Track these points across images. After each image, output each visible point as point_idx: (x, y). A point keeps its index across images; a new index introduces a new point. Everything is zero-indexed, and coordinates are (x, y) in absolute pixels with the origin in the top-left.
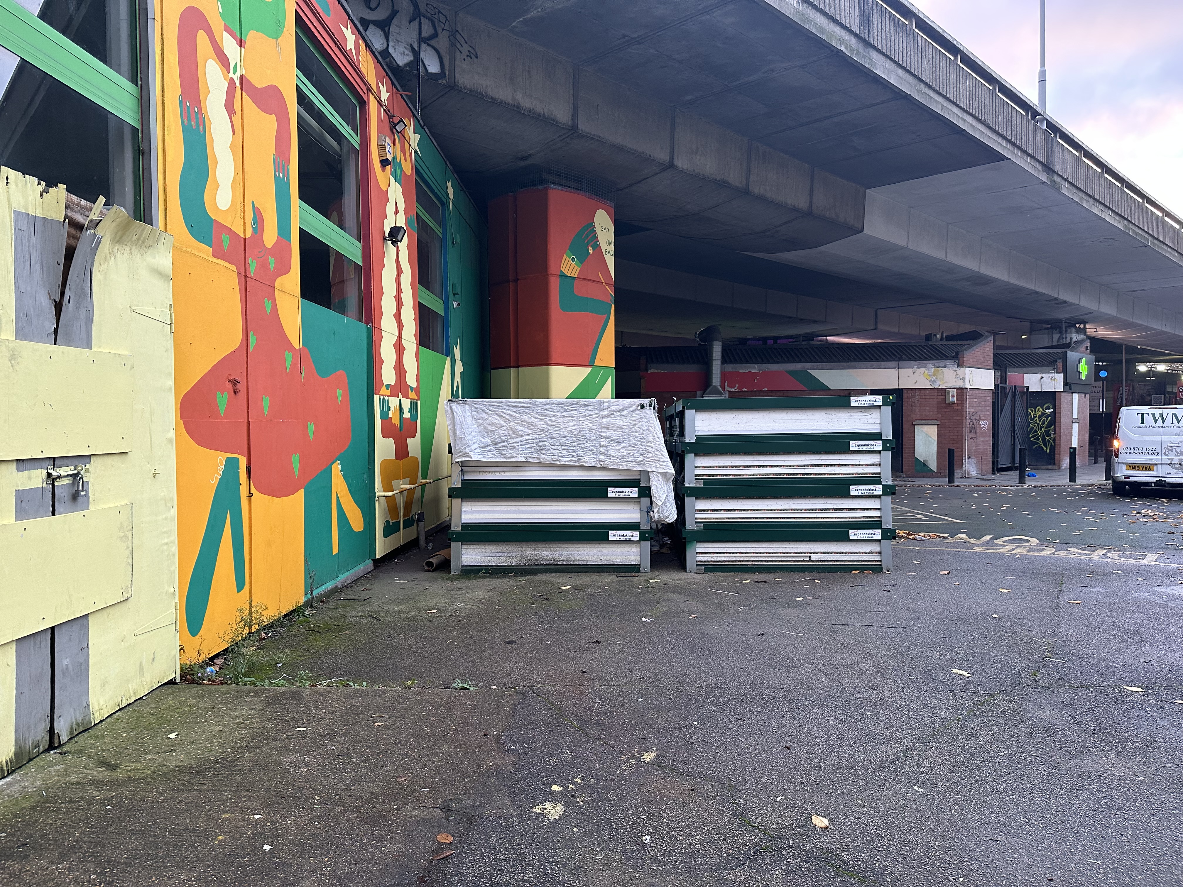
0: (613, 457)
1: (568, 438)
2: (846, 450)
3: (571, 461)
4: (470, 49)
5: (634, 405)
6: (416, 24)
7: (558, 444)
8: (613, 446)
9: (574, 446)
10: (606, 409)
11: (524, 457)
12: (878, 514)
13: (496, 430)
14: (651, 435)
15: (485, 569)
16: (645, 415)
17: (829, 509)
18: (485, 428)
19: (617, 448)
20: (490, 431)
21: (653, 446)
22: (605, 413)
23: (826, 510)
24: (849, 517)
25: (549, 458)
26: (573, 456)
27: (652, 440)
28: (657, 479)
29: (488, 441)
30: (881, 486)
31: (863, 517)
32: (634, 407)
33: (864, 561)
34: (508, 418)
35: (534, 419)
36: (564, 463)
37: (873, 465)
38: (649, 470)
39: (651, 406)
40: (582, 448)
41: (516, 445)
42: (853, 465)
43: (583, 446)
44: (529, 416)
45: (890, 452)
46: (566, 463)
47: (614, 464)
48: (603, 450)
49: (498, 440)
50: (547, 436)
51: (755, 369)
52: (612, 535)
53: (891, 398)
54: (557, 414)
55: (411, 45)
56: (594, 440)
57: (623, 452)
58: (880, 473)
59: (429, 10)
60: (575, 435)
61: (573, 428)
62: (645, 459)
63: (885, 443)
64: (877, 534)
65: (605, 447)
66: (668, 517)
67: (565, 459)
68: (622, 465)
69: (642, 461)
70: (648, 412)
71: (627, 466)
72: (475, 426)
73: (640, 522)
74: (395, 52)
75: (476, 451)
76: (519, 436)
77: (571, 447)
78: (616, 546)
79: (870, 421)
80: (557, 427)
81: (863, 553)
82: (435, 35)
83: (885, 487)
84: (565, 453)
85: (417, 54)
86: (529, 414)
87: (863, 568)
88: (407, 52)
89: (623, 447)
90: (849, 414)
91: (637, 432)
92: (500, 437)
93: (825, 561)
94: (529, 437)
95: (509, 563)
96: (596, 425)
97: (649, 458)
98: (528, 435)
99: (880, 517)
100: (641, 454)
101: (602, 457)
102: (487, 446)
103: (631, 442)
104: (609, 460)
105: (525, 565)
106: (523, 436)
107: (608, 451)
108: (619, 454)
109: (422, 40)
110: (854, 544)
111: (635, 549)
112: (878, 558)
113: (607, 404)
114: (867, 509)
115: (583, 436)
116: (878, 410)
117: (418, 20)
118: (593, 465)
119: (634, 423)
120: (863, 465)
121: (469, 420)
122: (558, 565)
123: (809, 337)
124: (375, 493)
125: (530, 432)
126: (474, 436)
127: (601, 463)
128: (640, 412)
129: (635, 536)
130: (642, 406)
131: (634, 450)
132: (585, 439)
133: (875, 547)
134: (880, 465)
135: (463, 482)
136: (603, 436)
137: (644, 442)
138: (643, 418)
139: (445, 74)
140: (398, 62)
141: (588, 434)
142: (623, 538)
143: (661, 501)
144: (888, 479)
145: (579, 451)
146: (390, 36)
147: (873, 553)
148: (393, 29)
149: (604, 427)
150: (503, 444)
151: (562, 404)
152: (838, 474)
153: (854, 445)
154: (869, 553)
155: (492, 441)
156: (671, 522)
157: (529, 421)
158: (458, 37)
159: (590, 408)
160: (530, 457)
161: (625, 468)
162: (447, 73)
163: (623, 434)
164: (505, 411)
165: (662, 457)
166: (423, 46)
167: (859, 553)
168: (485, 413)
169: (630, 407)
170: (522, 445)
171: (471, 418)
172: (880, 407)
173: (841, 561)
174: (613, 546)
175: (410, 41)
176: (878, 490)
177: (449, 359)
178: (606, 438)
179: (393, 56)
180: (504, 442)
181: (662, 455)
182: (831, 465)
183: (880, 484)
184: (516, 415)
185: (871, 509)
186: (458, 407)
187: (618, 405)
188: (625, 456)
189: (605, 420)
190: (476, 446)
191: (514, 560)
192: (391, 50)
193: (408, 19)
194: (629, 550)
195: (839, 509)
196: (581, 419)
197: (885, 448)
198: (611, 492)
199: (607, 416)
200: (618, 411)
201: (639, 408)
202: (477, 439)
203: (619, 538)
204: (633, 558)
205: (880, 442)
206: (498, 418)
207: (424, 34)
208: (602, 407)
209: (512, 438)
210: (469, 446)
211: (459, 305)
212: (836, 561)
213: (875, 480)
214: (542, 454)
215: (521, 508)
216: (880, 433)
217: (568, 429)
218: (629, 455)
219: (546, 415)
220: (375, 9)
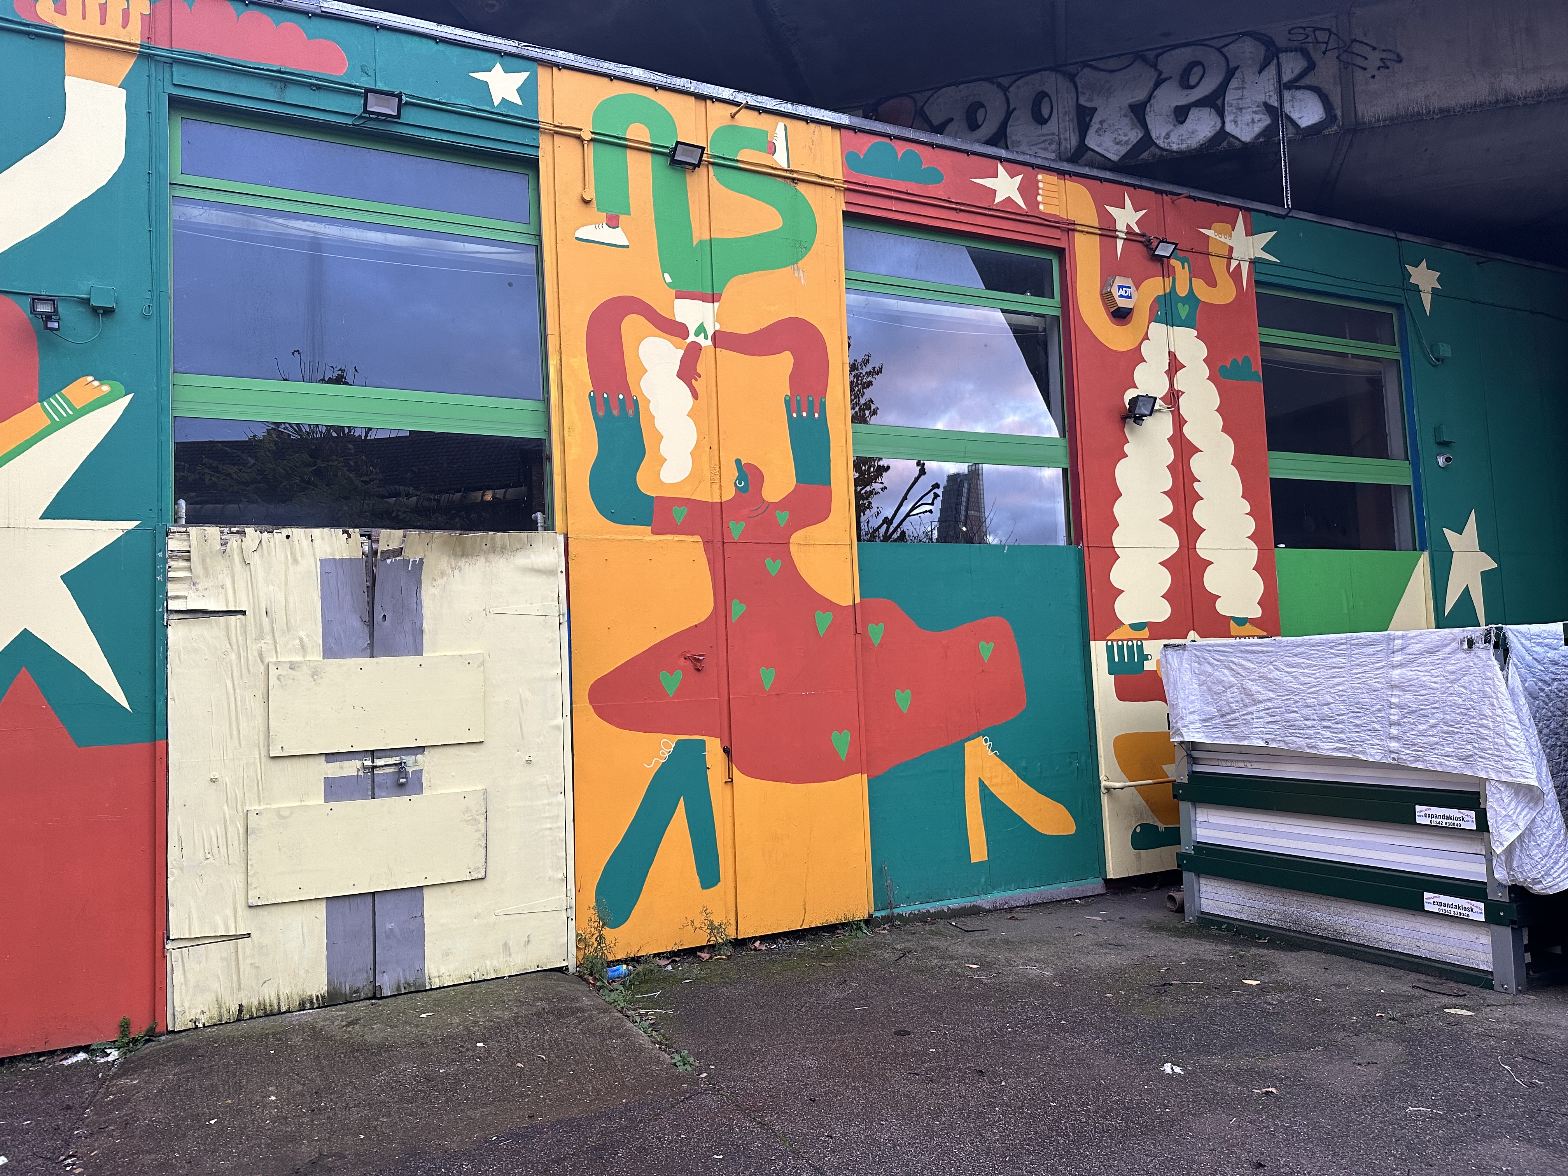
0: (1414, 745)
1: (1332, 706)
3: (1338, 749)
4: (1386, 54)
5: (1454, 640)
6: (1272, 69)
7: (1316, 717)
8: (1413, 724)
9: (1342, 722)
10: (1398, 651)
11: (1262, 739)
13: (1224, 692)
14: (1487, 702)
15: (1229, 924)
16: (1476, 660)
18: (1210, 689)
19: (1421, 727)
20: (1216, 693)
21: (1491, 725)
22: (1397, 658)
25: (1301, 742)
26: (1342, 740)
27: (1488, 712)
28: (1498, 796)
29: (1212, 710)
32: (1454, 645)
34: (1241, 671)
35: (1278, 673)
36: (1324, 753)
38: (1483, 775)
39: (1487, 641)
40: (1357, 725)
41: (1250, 716)
43: (1358, 722)
44: (1271, 667)
46: (1329, 753)
47: (1417, 759)
48: (1394, 731)
49: (1226, 709)
50: (1298, 702)
52: (1431, 901)
54: (1315, 663)
55: (1266, 104)
56: (1379, 710)
57: (1433, 736)
59: (1294, 37)
60: (1344, 701)
61: (1340, 688)
62: (1476, 751)
65: (1398, 724)
66: (1536, 881)
67: (1326, 746)
68: (1432, 762)
69: (1471, 756)
70: (1480, 653)
71: (1440, 764)
72: (1196, 686)
73: (1485, 883)
74: (1237, 126)
75: (1193, 726)
76: (1256, 702)
77: (1337, 723)
78: (1446, 924)
80: (1315, 686)
82: (1311, 66)
84: (1327, 733)
85: (1275, 113)
86: (1271, 663)
88: (1257, 117)
89: (1433, 727)
91: (1459, 695)
92: (1228, 704)
94: (1269, 704)
95: (1265, 921)
96: (1381, 683)
97: (1483, 750)
98: (1269, 700)
100: (1469, 743)
101: (1394, 745)
102: (1211, 719)
103: (1448, 717)
104: (1408, 752)
105: (1290, 930)
106: (1260, 702)
107: (1405, 733)
108: (1426, 740)
109: (1283, 87)
111: (1484, 939)
113: (1400, 641)
115: (1358, 703)
117: (1275, 61)
118: (1378, 758)
119: (1454, 677)
121: (1187, 677)
122: (1342, 941)
124: (1100, 782)
125: (1272, 695)
126: (1192, 702)
127: (1393, 755)
128: (1464, 655)
129: (1477, 911)
130: (1471, 643)
131: (1457, 733)
132: (1363, 709)
135: (1193, 775)
136: (1394, 704)
137: (1473, 717)
138: (1470, 667)
139: (1335, 116)
140: (1243, 139)
141: (1366, 699)
142: (1452, 911)
143: (1502, 844)
145: (1351, 731)
146: (1226, 108)
148: (1231, 96)
149: (1396, 687)
150: (1233, 716)
151: (1322, 644)
155: (1218, 710)
156: (1550, 892)
157: (1271, 676)
158: (1357, 48)
159: (1370, 650)
160: (1273, 740)
161: (1439, 769)
162: (1339, 113)
163: (1431, 700)
164: (1236, 660)
165: (1508, 749)
166: (1287, 95)
168: (1209, 663)
169: (1446, 645)
170: (1258, 718)
171: (1189, 673)
174: (1441, 923)
175: (1261, 98)
177: (1425, 557)
178: (1400, 707)
179: (1234, 133)
180: (1234, 712)
181: (1508, 745)
184: (1252, 666)
186: (1175, 656)
187: (1420, 642)
188: (1437, 743)
189: (1397, 672)
190: (1192, 717)
191: (1273, 917)
192: (1229, 128)
193: (1257, 69)
194: (1474, 939)
196: (1355, 671)
198: (1424, 814)
199: (1401, 665)
200: (1421, 654)
201: (1466, 646)
202: (1197, 705)
203: (1444, 910)
204: (1482, 957)
206: (1226, 671)
207: (1285, 79)
208: (1391, 647)
209: (1246, 706)
210: (1182, 719)
211: (1452, 459)
214: (1291, 735)
215: (1279, 828)
217: (1332, 690)
218: (1444, 742)
219: (1298, 666)
220: (1198, 83)
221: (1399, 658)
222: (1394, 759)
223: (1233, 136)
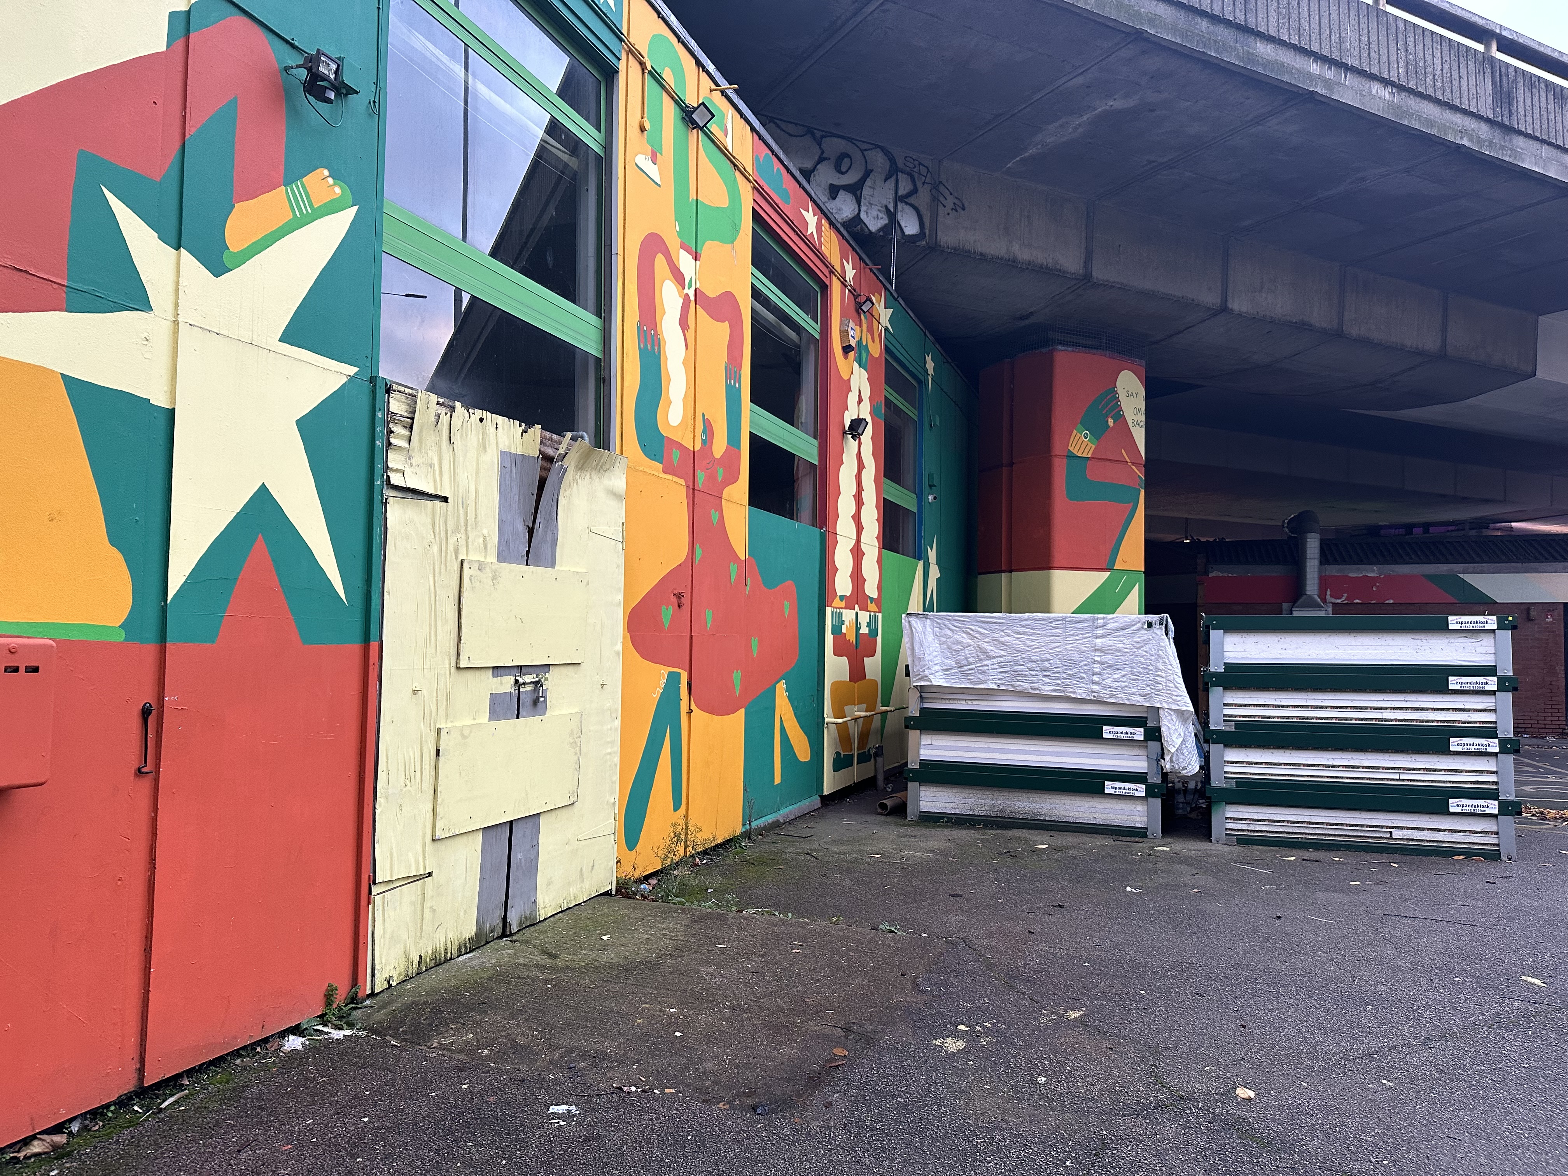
0: (1110, 687)
1: (1051, 661)
2: (1444, 689)
3: (1055, 690)
4: (956, 201)
5: (1139, 622)
6: (891, 183)
7: (1038, 669)
8: (1111, 674)
9: (1058, 672)
10: (1100, 627)
11: (996, 683)
12: (1493, 778)
13: (962, 650)
14: (1161, 661)
15: (947, 817)
16: (1154, 635)
17: (1419, 769)
18: (949, 648)
19: (1116, 676)
20: (955, 650)
21: (1164, 675)
22: (1100, 632)
23: (1414, 769)
24: (1450, 782)
25: (1026, 685)
26: (1058, 684)
27: (1162, 667)
28: (1169, 718)
29: (951, 662)
30: (1497, 741)
31: (1471, 782)
32: (1139, 625)
33: (1473, 844)
34: (977, 635)
35: (1009, 638)
36: (1045, 693)
37: (1485, 710)
38: (1158, 705)
39: (1161, 624)
40: (1069, 675)
41: (985, 668)
42: (1453, 709)
43: (1070, 672)
44: (1003, 634)
45: (1510, 694)
46: (1049, 693)
47: (1111, 696)
48: (1096, 678)
49: (965, 662)
50: (1024, 658)
51: (1373, 571)
52: (1110, 787)
53: (1510, 618)
54: (1038, 632)
55: (886, 207)
56: (1085, 665)
57: (1124, 682)
58: (1495, 723)
59: (908, 164)
60: (1059, 659)
61: (1057, 649)
62: (1153, 691)
63: (1501, 681)
64: (1493, 807)
65: (1099, 674)
66: (1185, 768)
67: (1046, 688)
68: (1122, 698)
69: (1149, 694)
70: (1156, 631)
71: (1128, 699)
72: (937, 645)
73: (1146, 773)
74: (868, 217)
75: (937, 674)
76: (989, 658)
77: (1054, 673)
78: (1114, 801)
79: (1480, 650)
80: (1038, 648)
81: (1470, 832)
82: (914, 191)
83: (1503, 743)
84: (1047, 680)
85: (892, 216)
86: (1003, 631)
87: (1470, 854)
88: (881, 215)
89: (1123, 676)
90: (1447, 640)
91: (1142, 656)
92: (966, 658)
93: (1412, 840)
94: (1002, 660)
95: (976, 813)
96: (1088, 647)
97: (1158, 690)
98: (1001, 656)
99: (1496, 783)
100: (1148, 686)
101: (1095, 688)
102: (951, 669)
103: (1135, 670)
104: (1105, 692)
105: (996, 817)
106: (994, 658)
107: (1103, 680)
108: (1117, 684)
109: (899, 199)
110: (1457, 818)
111: (1141, 808)
112: (1495, 841)
113: (1102, 621)
114: (1477, 772)
115: (1071, 660)
116: (1492, 635)
117: (895, 177)
118: (1084, 696)
119: (1138, 645)
120: (1469, 710)
121: (930, 638)
122: (1039, 820)
123: (1482, 523)
124: (824, 719)
125: (1003, 653)
126: (936, 657)
127: (1094, 694)
128: (1146, 632)
129: (1140, 790)
130: (1150, 625)
131: (1138, 680)
132: (1074, 664)
133: (1491, 826)
134: (1495, 710)
135: (923, 710)
136: (1097, 661)
137: (1151, 670)
138: (1150, 639)
139: (925, 234)
140: (870, 228)
141: (1076, 657)
142: (1124, 792)
143: (1174, 746)
144: (1507, 730)
145: (1065, 678)
146: (862, 200)
147: (1487, 833)
148: (866, 191)
149: (1098, 650)
150: (969, 667)
151: (1044, 620)
152: (1433, 721)
153: (1454, 683)
154: (1481, 832)
155: (956, 663)
156: (1189, 774)
157: (1003, 640)
158: (941, 188)
159: (1080, 626)
160: (1003, 684)
161: (1127, 702)
162: (927, 233)
163: (1124, 659)
164: (972, 627)
165: (1176, 690)
166: (900, 206)
167: (1465, 831)
168: (949, 629)
169: (1133, 625)
170: (992, 669)
171: (932, 635)
172: (1493, 631)
173: (1437, 841)
174: (1111, 801)
175: (884, 202)
176: (1493, 745)
177: (921, 562)
178: (1102, 663)
179: (865, 221)
180: (971, 664)
181: (1176, 687)
182: (1422, 709)
183: (1496, 737)
184: (987, 632)
185: (1482, 772)
186: (919, 622)
187: (1116, 622)
188: (1126, 686)
189: (1099, 641)
190: (937, 668)
191: (983, 809)
192: (863, 216)
193: (884, 178)
194: (1132, 808)
195: (1435, 770)
196: (1068, 639)
197: (1502, 688)
198: (1108, 732)
199: (1102, 636)
200: (1117, 630)
201: (1146, 626)
202: (939, 660)
203: (1118, 792)
204: (1138, 819)
205: (1495, 679)
206: (964, 635)
207: (901, 192)
208: (1095, 624)
209: (981, 660)
210: (929, 668)
211: (935, 498)
212: (1431, 841)
213: (1489, 732)
214: (1019, 680)
215: (992, 746)
216: (1495, 666)
217: (1051, 651)
218: (1131, 686)
219: (1024, 633)
220: (847, 171)
221: (1101, 632)
222: (1094, 696)
223: (865, 224)
